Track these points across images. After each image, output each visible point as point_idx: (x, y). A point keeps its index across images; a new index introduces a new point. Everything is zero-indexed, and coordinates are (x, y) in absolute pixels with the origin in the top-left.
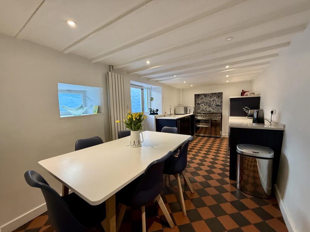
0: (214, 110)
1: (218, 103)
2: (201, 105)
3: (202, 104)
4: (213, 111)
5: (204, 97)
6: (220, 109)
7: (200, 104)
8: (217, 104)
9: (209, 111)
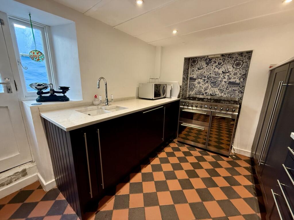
0: (223, 94)
1: (234, 78)
2: (197, 81)
3: (199, 80)
4: (220, 95)
5: (205, 65)
6: (237, 92)
7: (195, 79)
8: (231, 80)
9: (211, 95)
